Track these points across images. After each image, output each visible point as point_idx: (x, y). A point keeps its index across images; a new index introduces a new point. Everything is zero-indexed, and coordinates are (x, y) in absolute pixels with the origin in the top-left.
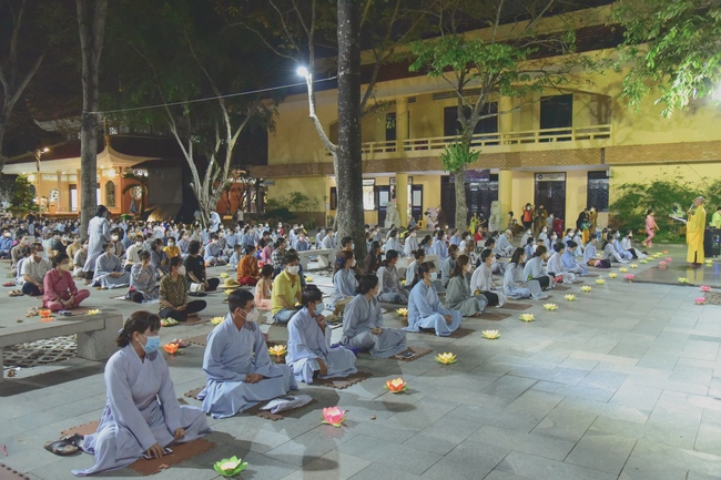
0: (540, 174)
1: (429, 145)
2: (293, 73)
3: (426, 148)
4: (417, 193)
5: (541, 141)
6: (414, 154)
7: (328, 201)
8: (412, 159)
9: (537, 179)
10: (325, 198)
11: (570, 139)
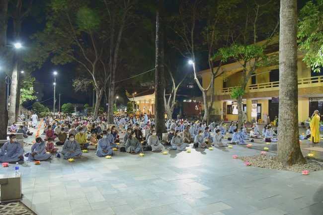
0: (312, 98)
1: (258, 87)
2: (187, 63)
3: (257, 88)
4: (259, 107)
5: (304, 83)
6: (253, 91)
7: (222, 110)
8: (251, 93)
9: (310, 101)
10: (221, 109)
11: (317, 82)
